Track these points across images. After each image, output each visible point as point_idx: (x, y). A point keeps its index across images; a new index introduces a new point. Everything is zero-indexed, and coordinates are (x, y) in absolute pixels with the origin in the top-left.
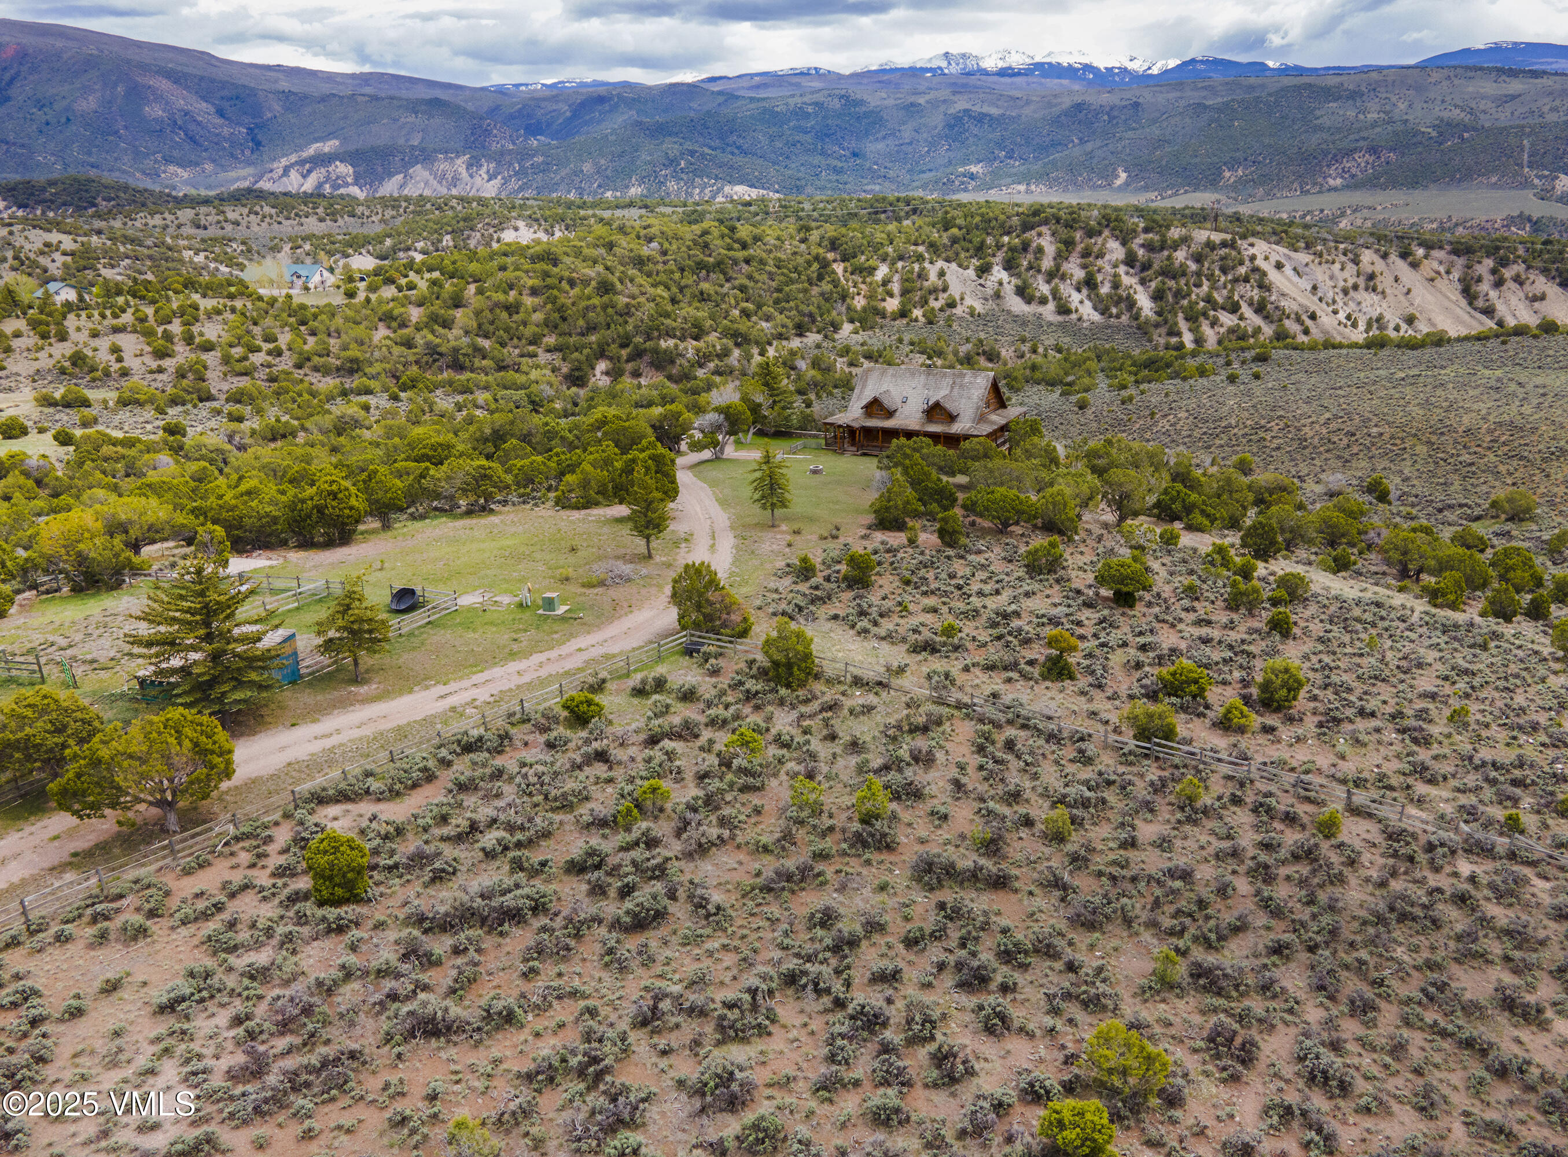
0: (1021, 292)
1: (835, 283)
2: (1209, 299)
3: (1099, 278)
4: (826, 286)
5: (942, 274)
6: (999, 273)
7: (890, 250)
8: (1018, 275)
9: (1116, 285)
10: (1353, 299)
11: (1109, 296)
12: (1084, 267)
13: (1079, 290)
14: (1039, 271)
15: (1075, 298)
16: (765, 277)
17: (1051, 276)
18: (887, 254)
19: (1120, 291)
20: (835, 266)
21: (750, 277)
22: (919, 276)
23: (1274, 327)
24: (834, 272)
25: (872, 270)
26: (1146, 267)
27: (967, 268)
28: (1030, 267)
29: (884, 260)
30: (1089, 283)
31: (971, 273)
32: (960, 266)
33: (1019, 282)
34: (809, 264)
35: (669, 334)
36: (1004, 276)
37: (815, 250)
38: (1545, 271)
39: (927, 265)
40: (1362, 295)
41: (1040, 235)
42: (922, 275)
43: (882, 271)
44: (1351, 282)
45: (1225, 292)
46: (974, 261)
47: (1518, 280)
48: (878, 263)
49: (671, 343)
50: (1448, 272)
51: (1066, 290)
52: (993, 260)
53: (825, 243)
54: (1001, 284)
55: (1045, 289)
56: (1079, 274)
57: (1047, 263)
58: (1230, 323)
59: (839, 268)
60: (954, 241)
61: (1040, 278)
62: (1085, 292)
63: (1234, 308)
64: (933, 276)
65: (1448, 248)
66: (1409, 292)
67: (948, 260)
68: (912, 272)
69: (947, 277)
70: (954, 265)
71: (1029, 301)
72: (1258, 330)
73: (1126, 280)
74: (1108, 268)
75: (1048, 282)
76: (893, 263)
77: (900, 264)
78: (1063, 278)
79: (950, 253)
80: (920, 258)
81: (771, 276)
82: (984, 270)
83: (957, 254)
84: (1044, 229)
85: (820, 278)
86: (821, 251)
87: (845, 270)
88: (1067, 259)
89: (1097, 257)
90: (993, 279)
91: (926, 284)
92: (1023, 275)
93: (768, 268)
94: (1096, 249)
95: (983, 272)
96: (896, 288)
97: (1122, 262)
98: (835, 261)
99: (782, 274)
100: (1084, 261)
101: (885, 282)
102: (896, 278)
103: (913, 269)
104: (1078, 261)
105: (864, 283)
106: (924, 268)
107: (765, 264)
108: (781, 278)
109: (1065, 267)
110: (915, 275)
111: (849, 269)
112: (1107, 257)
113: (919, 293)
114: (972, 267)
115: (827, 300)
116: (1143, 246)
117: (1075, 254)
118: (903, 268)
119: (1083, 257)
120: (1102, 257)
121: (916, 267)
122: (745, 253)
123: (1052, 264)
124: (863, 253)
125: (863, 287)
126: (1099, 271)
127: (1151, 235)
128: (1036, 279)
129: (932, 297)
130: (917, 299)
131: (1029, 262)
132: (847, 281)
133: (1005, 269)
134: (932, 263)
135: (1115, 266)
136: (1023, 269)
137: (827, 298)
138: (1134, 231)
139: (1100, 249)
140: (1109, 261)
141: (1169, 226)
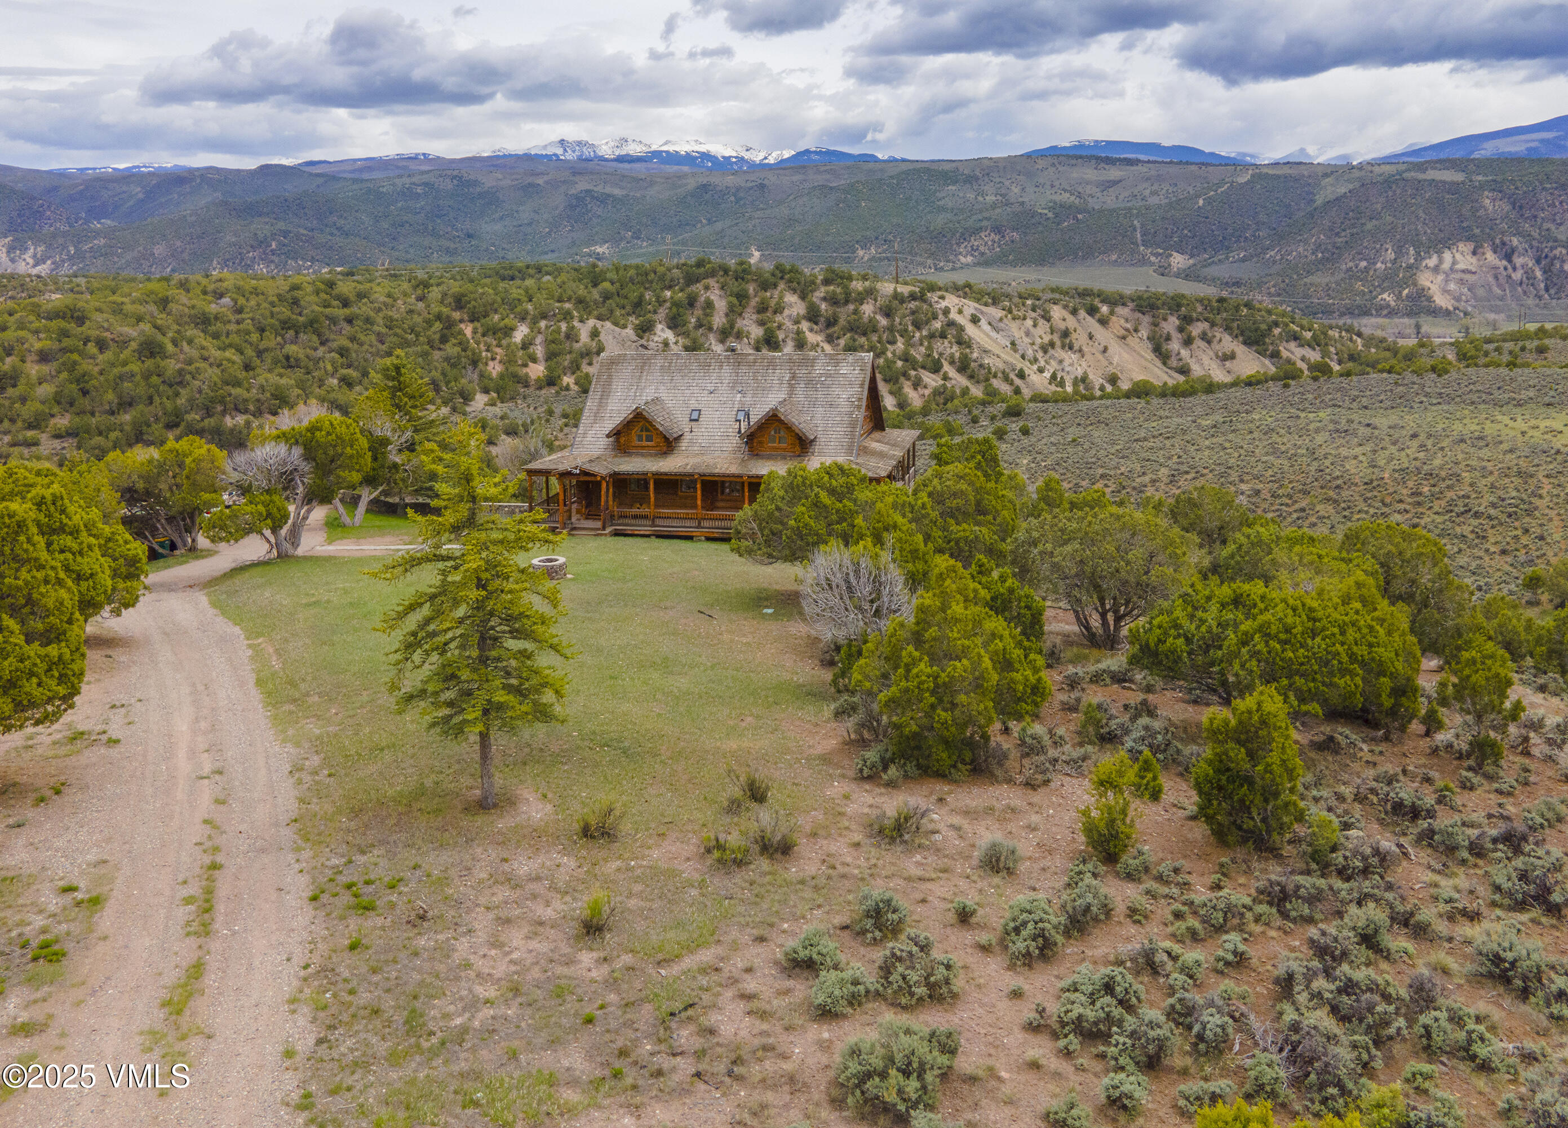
1: (464, 346)
2: (906, 358)
3: (781, 335)
4: (451, 349)
5: (595, 334)
6: (663, 332)
7: (530, 307)
8: (686, 334)
9: (801, 344)
10: (1052, 357)
12: (761, 323)
13: (759, 350)
14: (710, 329)
16: (372, 338)
17: (724, 334)
18: (527, 312)
19: (806, 351)
20: (462, 326)
21: (353, 339)
22: (568, 336)
23: (981, 387)
24: (461, 332)
25: (509, 331)
26: (831, 322)
27: (624, 327)
28: (699, 325)
29: (523, 319)
30: (770, 342)
31: (629, 332)
32: (616, 324)
33: (688, 342)
34: (429, 323)
35: (239, 408)
36: (669, 335)
37: (435, 308)
38: (1228, 329)
39: (576, 323)
40: (1059, 353)
41: (707, 288)
42: (571, 336)
43: (521, 332)
44: (1047, 339)
45: (923, 349)
46: (632, 319)
47: (1204, 336)
48: (515, 322)
49: (240, 419)
50: (1136, 330)
51: (744, 349)
52: (655, 317)
53: (450, 300)
54: (666, 343)
56: (757, 332)
57: (719, 320)
58: (934, 384)
59: (468, 330)
60: (606, 296)
61: (712, 337)
63: (936, 368)
64: (584, 336)
65: (1131, 305)
66: (1105, 350)
67: (599, 318)
68: (558, 331)
69: (602, 337)
70: (608, 324)
72: (965, 391)
73: (811, 338)
74: (789, 324)
75: (722, 341)
76: (534, 322)
77: (543, 324)
78: (739, 336)
79: (603, 310)
80: (567, 315)
81: (381, 338)
82: (645, 329)
83: (612, 311)
84: (712, 282)
85: (444, 340)
86: (445, 310)
87: (475, 332)
88: (740, 315)
89: (775, 312)
90: (656, 339)
91: (577, 346)
92: (692, 335)
93: (376, 328)
94: (773, 303)
95: (644, 332)
96: (539, 351)
97: (804, 317)
98: (461, 321)
99: (396, 335)
100: (760, 316)
101: (526, 345)
102: (539, 339)
103: (560, 328)
104: (754, 317)
105: (499, 346)
106: (573, 327)
107: (372, 324)
108: (395, 339)
109: (740, 323)
110: (563, 335)
111: (480, 330)
112: (786, 312)
113: (568, 357)
114: (630, 326)
115: (454, 366)
116: (824, 299)
117: (749, 310)
118: (547, 327)
119: (759, 312)
120: (781, 313)
121: (564, 326)
122: (347, 311)
123: (724, 320)
124: (496, 311)
125: (498, 350)
126: (779, 327)
127: (832, 287)
128: (707, 339)
129: (585, 361)
130: (566, 363)
131: (699, 319)
132: (478, 343)
133: (669, 328)
134: (581, 321)
135: (797, 322)
136: (691, 326)
137: (453, 363)
138: (813, 283)
139: (778, 303)
140: (790, 316)
141: (850, 278)
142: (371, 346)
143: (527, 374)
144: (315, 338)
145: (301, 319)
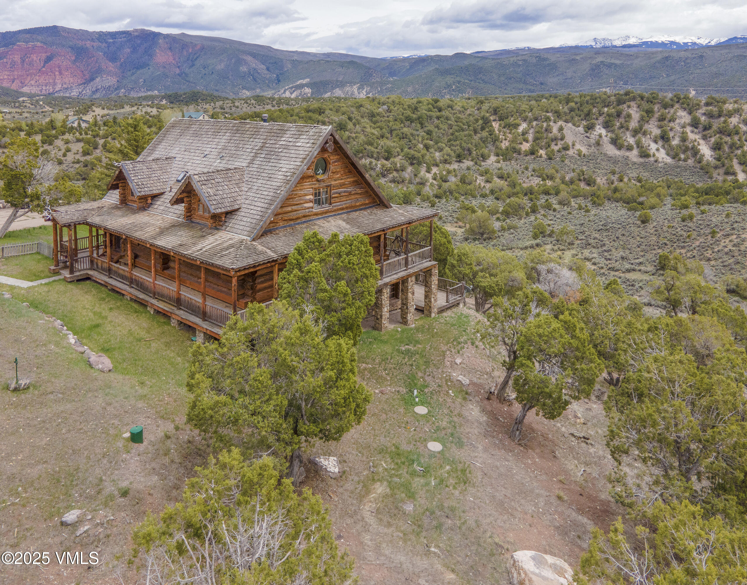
0: (614, 142)
1: (491, 132)
3: (671, 134)
4: (485, 134)
5: (561, 129)
6: (600, 130)
7: (530, 114)
8: (613, 131)
9: (684, 139)
11: (678, 146)
12: (660, 127)
13: (656, 142)
14: (628, 129)
15: (653, 147)
16: (446, 127)
17: (635, 132)
18: (527, 117)
19: (687, 143)
20: (493, 123)
21: (437, 127)
22: (546, 130)
24: (492, 126)
25: (516, 126)
26: (705, 129)
27: (579, 126)
28: (622, 127)
29: (525, 120)
30: (664, 138)
31: (581, 129)
32: (574, 125)
33: (614, 136)
34: (477, 120)
36: (603, 132)
37: (484, 114)
39: (551, 123)
41: (629, 107)
42: (548, 130)
43: (524, 126)
46: (584, 122)
48: (521, 122)
51: (646, 141)
52: (596, 121)
54: (600, 136)
55: (631, 141)
56: (656, 132)
57: (633, 124)
59: (496, 125)
60: (572, 110)
61: (628, 134)
62: (660, 143)
64: (555, 130)
67: (566, 121)
68: (541, 127)
69: (564, 132)
70: (570, 125)
71: (620, 147)
73: (691, 136)
74: (678, 128)
75: (634, 136)
76: (530, 122)
77: (534, 123)
78: (645, 134)
79: (568, 117)
80: (548, 119)
81: (450, 127)
82: (590, 128)
83: (573, 118)
84: (632, 104)
85: (483, 129)
86: (487, 115)
87: (500, 125)
88: (648, 122)
89: (670, 121)
90: (595, 133)
91: (550, 135)
92: (616, 132)
93: (449, 122)
94: (669, 116)
95: (589, 129)
96: (530, 137)
97: (689, 124)
98: (494, 120)
99: (458, 126)
100: (659, 123)
101: (524, 133)
102: (531, 131)
103: (543, 126)
104: (656, 123)
105: (510, 133)
106: (550, 125)
107: (448, 120)
108: (457, 128)
109: (646, 127)
110: (544, 129)
111: (503, 125)
112: (678, 121)
113: (545, 140)
114: (582, 126)
115: (484, 142)
116: (704, 114)
117: (654, 119)
118: (537, 125)
119: (659, 121)
120: (674, 121)
121: (545, 125)
122: (438, 114)
123: (637, 125)
124: (512, 116)
125: (509, 135)
126: (671, 130)
127: (711, 108)
128: (625, 134)
129: (553, 143)
130: (543, 144)
131: (621, 123)
132: (500, 131)
133: (604, 128)
134: (555, 122)
135: (684, 127)
136: (616, 127)
137: (484, 141)
138: (698, 105)
139: (672, 116)
140: (679, 124)
141: (724, 102)
142: (444, 130)
143: (520, 149)
144: (419, 125)
145: (414, 116)
